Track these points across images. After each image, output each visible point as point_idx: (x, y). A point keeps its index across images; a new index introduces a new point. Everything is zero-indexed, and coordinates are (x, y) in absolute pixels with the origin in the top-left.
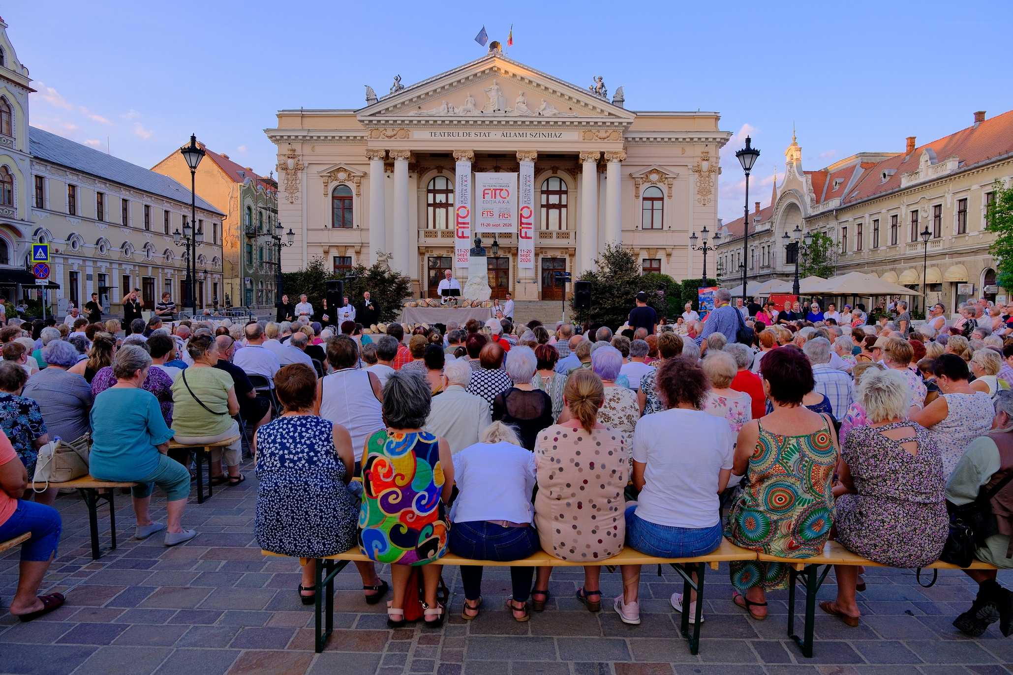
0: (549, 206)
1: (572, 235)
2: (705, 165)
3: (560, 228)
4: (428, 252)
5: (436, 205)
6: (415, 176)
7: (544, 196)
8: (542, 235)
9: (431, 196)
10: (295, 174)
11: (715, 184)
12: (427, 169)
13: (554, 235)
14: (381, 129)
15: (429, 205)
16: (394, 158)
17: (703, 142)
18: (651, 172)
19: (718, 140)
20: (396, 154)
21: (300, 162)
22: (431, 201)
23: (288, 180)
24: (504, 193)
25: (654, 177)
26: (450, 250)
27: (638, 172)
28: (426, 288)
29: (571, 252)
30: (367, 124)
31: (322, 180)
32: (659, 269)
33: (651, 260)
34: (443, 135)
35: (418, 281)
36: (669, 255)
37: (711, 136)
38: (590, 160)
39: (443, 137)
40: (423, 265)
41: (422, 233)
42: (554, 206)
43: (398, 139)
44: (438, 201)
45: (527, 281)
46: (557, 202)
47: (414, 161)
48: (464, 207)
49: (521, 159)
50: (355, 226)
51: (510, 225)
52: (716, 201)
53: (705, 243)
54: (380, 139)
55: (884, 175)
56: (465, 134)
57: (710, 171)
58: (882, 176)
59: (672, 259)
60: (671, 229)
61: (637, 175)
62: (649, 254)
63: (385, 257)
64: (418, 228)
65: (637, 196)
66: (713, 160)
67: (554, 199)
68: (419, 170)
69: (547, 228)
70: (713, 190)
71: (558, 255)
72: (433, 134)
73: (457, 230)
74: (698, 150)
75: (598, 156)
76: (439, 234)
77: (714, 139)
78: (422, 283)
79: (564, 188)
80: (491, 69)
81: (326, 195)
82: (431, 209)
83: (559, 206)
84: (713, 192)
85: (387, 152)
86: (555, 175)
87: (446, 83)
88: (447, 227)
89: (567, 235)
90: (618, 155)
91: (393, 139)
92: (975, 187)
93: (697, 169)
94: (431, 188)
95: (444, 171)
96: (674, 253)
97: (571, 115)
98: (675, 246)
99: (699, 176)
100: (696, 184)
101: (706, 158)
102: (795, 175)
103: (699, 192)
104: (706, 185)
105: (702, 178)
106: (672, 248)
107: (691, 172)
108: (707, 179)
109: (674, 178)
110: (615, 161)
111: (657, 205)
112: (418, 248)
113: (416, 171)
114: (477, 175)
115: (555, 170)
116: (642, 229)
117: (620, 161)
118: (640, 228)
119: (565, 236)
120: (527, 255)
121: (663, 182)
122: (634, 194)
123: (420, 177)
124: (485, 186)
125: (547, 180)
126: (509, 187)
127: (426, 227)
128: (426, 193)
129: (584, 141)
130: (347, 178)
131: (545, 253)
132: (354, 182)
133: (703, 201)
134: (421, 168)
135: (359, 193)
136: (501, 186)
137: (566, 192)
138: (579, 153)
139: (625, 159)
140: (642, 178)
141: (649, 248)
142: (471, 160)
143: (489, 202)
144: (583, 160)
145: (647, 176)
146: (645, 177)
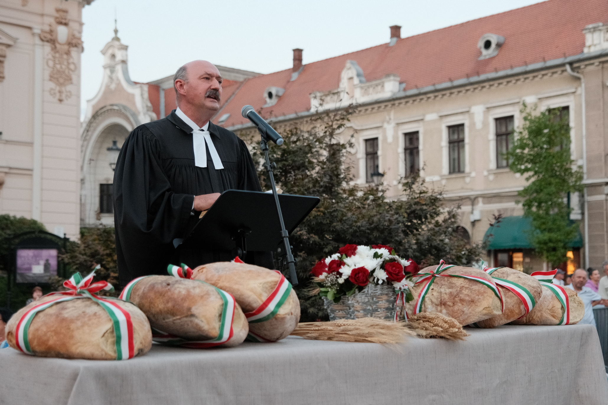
2: (62, 33)
11: (77, 68)
55: (270, 95)
57: (70, 44)
58: (266, 95)
66: (73, 25)
70: (74, 77)
74: (51, 5)
84: (74, 81)
92: (431, 117)
93: (49, 36)
98: (10, 168)
99: (52, 49)
100: (47, 63)
101: (64, 21)
102: (119, 84)
103: (52, 78)
104: (64, 67)
105: (57, 55)
106: (6, 173)
107: (37, 41)
108: (65, 56)
109: (8, 46)
133: (58, 94)
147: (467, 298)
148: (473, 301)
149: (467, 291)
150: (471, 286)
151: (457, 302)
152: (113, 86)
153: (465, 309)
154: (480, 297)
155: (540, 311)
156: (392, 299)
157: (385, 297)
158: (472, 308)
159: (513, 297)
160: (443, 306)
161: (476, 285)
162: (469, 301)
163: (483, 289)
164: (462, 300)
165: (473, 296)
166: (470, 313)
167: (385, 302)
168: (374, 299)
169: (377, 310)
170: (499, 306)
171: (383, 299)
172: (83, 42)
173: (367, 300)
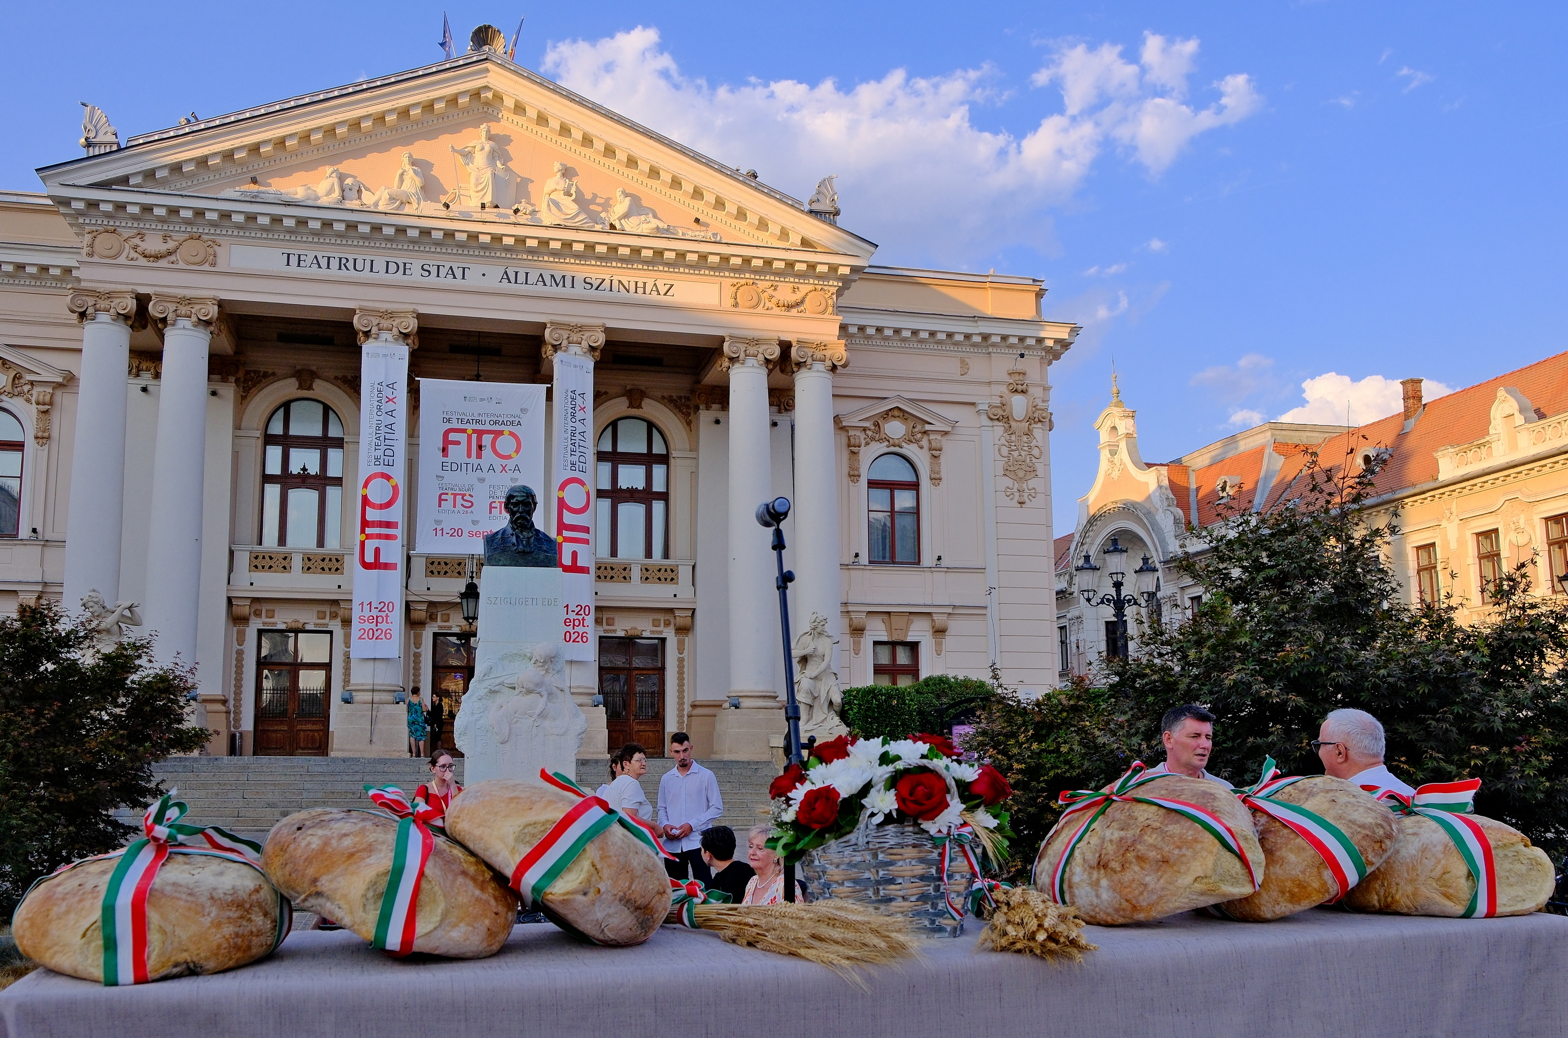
0: (616, 495)
1: (684, 574)
2: (1018, 404)
3: (649, 554)
4: (258, 614)
5: (287, 480)
6: (229, 391)
7: (606, 468)
8: (603, 572)
9: (274, 453)
11: (1044, 453)
12: (266, 375)
13: (636, 573)
14: (126, 233)
15: (267, 479)
16: (164, 320)
17: (1011, 346)
18: (887, 415)
19: (1050, 343)
20: (172, 307)
22: (274, 467)
24: (506, 444)
25: (895, 429)
26: (327, 609)
27: (857, 414)
28: (248, 724)
29: (680, 622)
30: (79, 213)
32: (913, 670)
33: (893, 645)
34: (323, 262)
35: (224, 702)
36: (940, 632)
37: (1031, 332)
38: (751, 361)
39: (324, 271)
40: (240, 653)
41: (243, 559)
42: (632, 495)
43: (182, 265)
44: (295, 469)
46: (641, 485)
47: (226, 346)
48: (388, 478)
49: (556, 348)
50: (24, 532)
52: (1048, 495)
53: (1118, 585)
54: (122, 260)
55: (1367, 460)
56: (392, 267)
57: (1031, 420)
58: (1360, 461)
59: (948, 641)
60: (944, 563)
61: (854, 421)
62: (890, 630)
63: (111, 619)
64: (232, 541)
65: (854, 476)
66: (1035, 392)
67: (631, 477)
68: (241, 374)
69: (614, 553)
70: (1039, 467)
71: (645, 628)
72: (294, 260)
73: (363, 544)
74: (1001, 366)
75: (775, 352)
76: (297, 562)
77: (1040, 340)
78: (238, 707)
79: (658, 448)
80: (476, 94)
82: (273, 491)
83: (645, 496)
84: (1040, 473)
85: (142, 301)
86: (634, 412)
87: (340, 117)
88: (321, 543)
89: (670, 575)
90: (828, 353)
91: (163, 263)
93: (1000, 412)
94: (276, 429)
95: (318, 383)
96: (955, 626)
98: (955, 606)
99: (1006, 431)
100: (999, 450)
101: (1020, 388)
102: (1124, 470)
103: (1006, 471)
104: (1023, 453)
105: (1013, 438)
106: (949, 613)
107: (985, 420)
108: (1025, 438)
109: (946, 433)
110: (819, 366)
111: (904, 500)
112: (230, 600)
113: (232, 379)
114: (426, 384)
115: (635, 397)
116: (870, 562)
117: (834, 368)
118: (864, 559)
119: (666, 575)
120: (577, 623)
121: (917, 441)
122: (845, 470)
123: (243, 398)
124: (449, 420)
125: (614, 425)
126: (519, 423)
127: (255, 539)
128: (260, 442)
129: (734, 309)
130: (9, 389)
131: (608, 624)
132: (33, 400)
133: (1017, 494)
134: (247, 373)
135: (46, 434)
136: (495, 423)
137: (664, 459)
138: (722, 340)
139: (844, 366)
140: (865, 429)
141: (889, 613)
142: (410, 341)
143: (459, 467)
144: (732, 360)
145: (877, 425)
146: (873, 427)
147: (1152, 854)
148: (1166, 861)
149: (1154, 836)
150: (1166, 825)
151: (1131, 863)
152: (1115, 474)
153: (1148, 879)
154: (1184, 851)
155: (1411, 881)
156: (935, 855)
157: (910, 852)
158: (1166, 876)
159: (1304, 849)
160: (1102, 871)
161: (1177, 822)
162: (1157, 862)
163: (1190, 833)
164: (1140, 858)
165: (1167, 849)
166: (1163, 889)
167: (913, 863)
168: (881, 856)
169: (891, 881)
170: (1237, 874)
171: (906, 856)
172: (1051, 414)
173: (859, 859)
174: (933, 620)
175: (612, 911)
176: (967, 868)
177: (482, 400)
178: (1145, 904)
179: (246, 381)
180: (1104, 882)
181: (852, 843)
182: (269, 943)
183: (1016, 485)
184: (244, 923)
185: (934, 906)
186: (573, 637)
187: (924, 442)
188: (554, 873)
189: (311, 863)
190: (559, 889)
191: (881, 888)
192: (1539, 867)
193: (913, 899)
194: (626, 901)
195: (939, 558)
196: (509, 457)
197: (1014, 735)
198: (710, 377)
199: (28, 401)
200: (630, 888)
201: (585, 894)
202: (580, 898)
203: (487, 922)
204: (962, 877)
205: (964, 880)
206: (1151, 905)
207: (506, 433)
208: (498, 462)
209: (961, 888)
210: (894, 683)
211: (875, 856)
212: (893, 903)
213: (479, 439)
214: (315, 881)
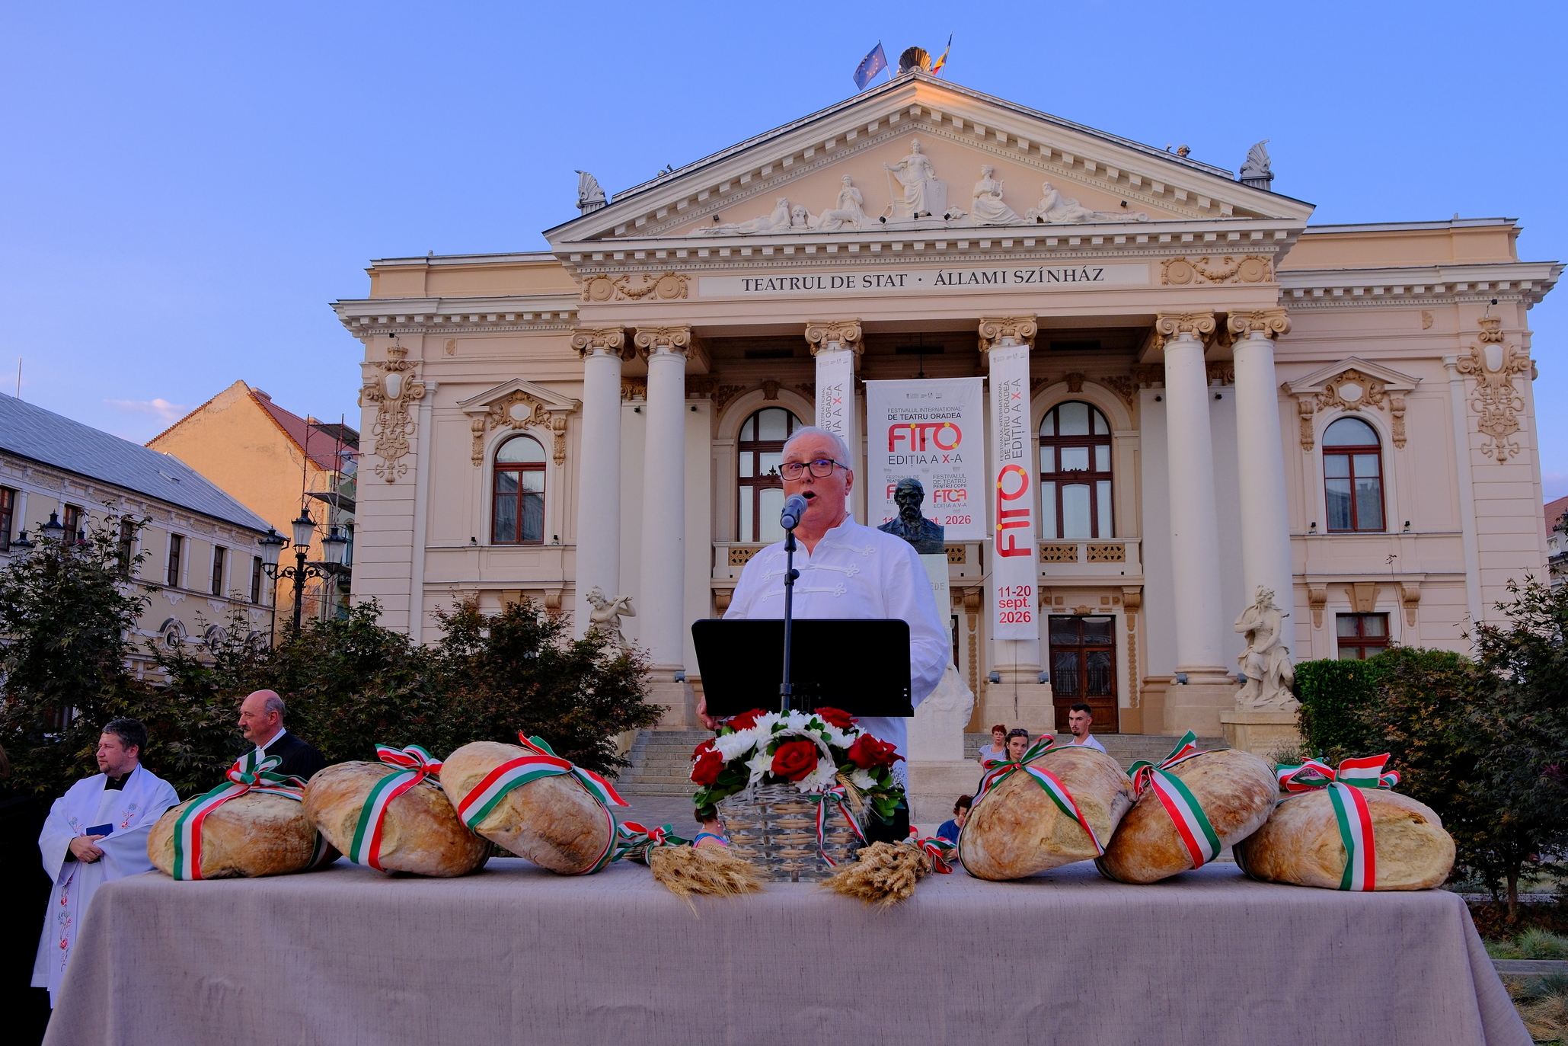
0: (1061, 478)
1: (1131, 551)
2: (1493, 355)
3: (1095, 533)
5: (760, 482)
6: (706, 406)
7: (1048, 453)
8: (1049, 554)
9: (747, 458)
10: (403, 409)
11: (1526, 405)
12: (737, 389)
13: (1082, 553)
14: (614, 277)
15: (742, 481)
16: (647, 349)
17: (1482, 293)
18: (1341, 378)
19: (1527, 286)
20: (653, 337)
21: (418, 381)
22: (747, 471)
23: (384, 424)
24: (947, 436)
25: (1351, 392)
27: (1305, 380)
29: (1128, 599)
30: (578, 265)
31: (470, 423)
32: (1383, 641)
33: (1360, 617)
34: (777, 284)
36: (1412, 601)
37: (1504, 276)
38: (1185, 337)
39: (778, 291)
41: (723, 554)
42: (1076, 477)
43: (660, 300)
44: (765, 471)
45: (1021, 677)
46: (1084, 466)
47: (701, 366)
49: (990, 341)
50: (548, 539)
51: (967, 519)
52: (1533, 450)
54: (612, 301)
56: (838, 282)
57: (1509, 370)
59: (1422, 611)
60: (1412, 528)
61: (1305, 388)
62: (1354, 601)
63: (611, 610)
64: (714, 539)
65: (1307, 444)
66: (1513, 340)
67: (1075, 459)
68: (716, 390)
69: (1060, 533)
70: (1522, 420)
71: (1094, 606)
72: (752, 285)
74: (1470, 316)
75: (1211, 325)
77: (1515, 284)
79: (1100, 429)
80: (905, 113)
81: (478, 460)
82: (747, 492)
83: (1089, 477)
84: (1523, 425)
85: (629, 334)
86: (1074, 396)
87: (786, 152)
89: (1116, 553)
90: (1267, 321)
91: (644, 300)
93: (1472, 365)
94: (748, 436)
95: (781, 393)
96: (1428, 595)
97: (1126, 217)
98: (1427, 575)
99: (1479, 384)
100: (1473, 405)
101: (1494, 337)
103: (1482, 428)
104: (1501, 407)
105: (1488, 391)
106: (1421, 582)
107: (1453, 375)
108: (1502, 390)
109: (1409, 392)
110: (1258, 335)
111: (1365, 465)
112: (713, 591)
113: (709, 395)
114: (871, 385)
115: (1075, 381)
116: (1329, 531)
117: (1274, 336)
118: (1322, 528)
119: (1112, 553)
120: (1018, 603)
121: (1376, 403)
122: (1297, 437)
123: (719, 411)
124: (894, 417)
125: (1055, 410)
126: (959, 415)
127: (733, 535)
128: (734, 449)
129: (1166, 287)
130: (532, 418)
131: (1057, 603)
132: (551, 426)
133: (1496, 451)
134: (721, 388)
135: (562, 455)
136: (937, 416)
137: (1107, 440)
138: (1155, 318)
139: (1286, 332)
140: (1317, 395)
141: (1352, 583)
142: (856, 348)
143: (905, 460)
144: (1165, 336)
145: (1330, 389)
146: (1326, 392)
148: (1018, 823)
149: (1014, 800)
150: (1023, 790)
151: (995, 824)
154: (1031, 814)
155: (1296, 852)
157: (796, 808)
158: (1020, 838)
160: (979, 831)
162: (1013, 824)
164: (1001, 821)
165: (1020, 812)
166: (1019, 849)
167: (799, 816)
168: (769, 811)
169: (779, 831)
170: (1077, 837)
171: (790, 811)
172: (1534, 362)
173: (751, 812)
174: (1403, 589)
175: (535, 844)
176: (846, 823)
177: (923, 396)
178: (1007, 861)
179: (720, 396)
180: (979, 841)
181: (744, 798)
182: (304, 858)
183: (1495, 442)
184: (279, 842)
185: (820, 854)
186: (1016, 617)
187: (1385, 403)
188: (483, 814)
189: (317, 800)
190: (486, 826)
191: (771, 837)
192: (1431, 844)
193: (801, 847)
194: (546, 837)
195: (1407, 524)
196: (950, 448)
197: (1416, 710)
198: (1147, 356)
199: (548, 427)
200: (549, 828)
201: (507, 830)
202: (503, 833)
203: (442, 849)
204: (844, 831)
205: (845, 833)
206: (1013, 862)
207: (947, 425)
208: (940, 453)
209: (843, 840)
210: (1362, 656)
211: (764, 810)
212: (783, 851)
213: (922, 432)
214: (317, 813)
